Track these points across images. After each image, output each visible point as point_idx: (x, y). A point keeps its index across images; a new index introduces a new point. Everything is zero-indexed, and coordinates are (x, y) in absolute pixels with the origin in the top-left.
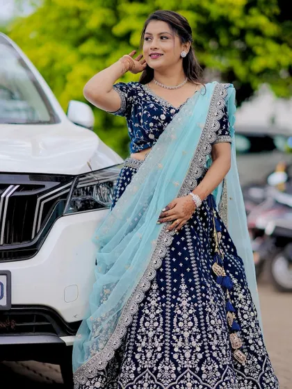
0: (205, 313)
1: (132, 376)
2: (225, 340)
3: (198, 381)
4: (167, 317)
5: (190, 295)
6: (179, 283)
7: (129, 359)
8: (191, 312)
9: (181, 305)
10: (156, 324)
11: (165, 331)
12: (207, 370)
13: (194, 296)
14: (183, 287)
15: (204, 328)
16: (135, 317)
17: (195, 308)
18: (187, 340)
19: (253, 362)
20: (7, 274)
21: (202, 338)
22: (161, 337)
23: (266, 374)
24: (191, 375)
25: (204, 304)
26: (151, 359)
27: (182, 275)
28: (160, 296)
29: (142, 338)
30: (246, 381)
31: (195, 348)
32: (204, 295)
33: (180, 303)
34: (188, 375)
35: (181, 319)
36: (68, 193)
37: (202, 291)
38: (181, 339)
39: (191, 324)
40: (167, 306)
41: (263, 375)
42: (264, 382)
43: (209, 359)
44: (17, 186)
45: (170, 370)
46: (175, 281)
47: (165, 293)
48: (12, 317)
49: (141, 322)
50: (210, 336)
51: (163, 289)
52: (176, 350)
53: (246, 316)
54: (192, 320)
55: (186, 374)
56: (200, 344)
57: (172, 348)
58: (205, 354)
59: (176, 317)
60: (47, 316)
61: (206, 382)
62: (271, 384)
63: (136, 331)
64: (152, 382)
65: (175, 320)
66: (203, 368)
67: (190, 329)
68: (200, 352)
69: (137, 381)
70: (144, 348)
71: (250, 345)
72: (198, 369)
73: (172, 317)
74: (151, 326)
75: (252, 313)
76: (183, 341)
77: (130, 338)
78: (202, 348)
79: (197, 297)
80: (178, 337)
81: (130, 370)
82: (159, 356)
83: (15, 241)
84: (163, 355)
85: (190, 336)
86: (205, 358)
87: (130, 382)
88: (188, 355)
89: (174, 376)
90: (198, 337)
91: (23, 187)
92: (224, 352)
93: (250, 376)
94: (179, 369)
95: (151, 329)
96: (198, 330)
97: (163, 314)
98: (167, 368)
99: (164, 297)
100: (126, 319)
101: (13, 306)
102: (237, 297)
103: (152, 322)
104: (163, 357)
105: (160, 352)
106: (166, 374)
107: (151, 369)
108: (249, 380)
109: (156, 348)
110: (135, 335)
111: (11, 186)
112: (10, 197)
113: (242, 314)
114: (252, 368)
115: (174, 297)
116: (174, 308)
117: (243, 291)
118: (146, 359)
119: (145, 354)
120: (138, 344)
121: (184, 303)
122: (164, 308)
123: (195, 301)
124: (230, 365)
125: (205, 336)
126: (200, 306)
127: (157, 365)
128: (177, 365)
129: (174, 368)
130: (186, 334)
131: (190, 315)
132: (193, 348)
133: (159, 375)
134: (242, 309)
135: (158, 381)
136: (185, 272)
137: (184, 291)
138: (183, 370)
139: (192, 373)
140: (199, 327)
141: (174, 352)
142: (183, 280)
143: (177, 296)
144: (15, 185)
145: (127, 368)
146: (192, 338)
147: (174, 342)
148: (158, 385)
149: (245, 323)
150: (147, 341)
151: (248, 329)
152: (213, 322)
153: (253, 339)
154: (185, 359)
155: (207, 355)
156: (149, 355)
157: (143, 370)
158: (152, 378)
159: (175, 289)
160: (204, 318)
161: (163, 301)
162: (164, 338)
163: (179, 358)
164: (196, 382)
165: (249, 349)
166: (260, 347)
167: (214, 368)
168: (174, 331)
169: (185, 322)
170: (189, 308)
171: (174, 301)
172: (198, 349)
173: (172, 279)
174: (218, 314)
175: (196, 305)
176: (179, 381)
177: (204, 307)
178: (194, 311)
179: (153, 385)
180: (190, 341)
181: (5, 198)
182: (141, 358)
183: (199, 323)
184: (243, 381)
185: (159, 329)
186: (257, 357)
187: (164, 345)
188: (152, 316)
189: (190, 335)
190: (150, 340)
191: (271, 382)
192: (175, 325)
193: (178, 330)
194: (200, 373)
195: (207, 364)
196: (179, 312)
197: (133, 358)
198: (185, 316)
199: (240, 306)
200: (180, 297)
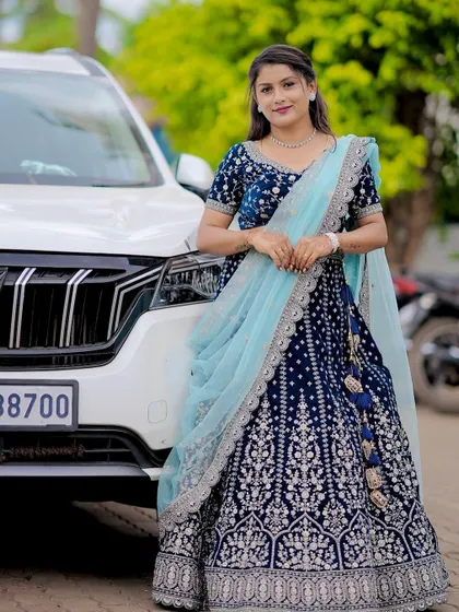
0: (330, 441)
1: (233, 521)
2: (357, 477)
3: (318, 529)
4: (280, 445)
5: (311, 417)
6: (297, 401)
7: (230, 499)
8: (311, 439)
9: (298, 430)
10: (266, 454)
11: (277, 463)
12: (330, 515)
13: (316, 419)
14: (303, 406)
15: (328, 460)
16: (239, 444)
17: (317, 433)
18: (305, 476)
19: (397, 507)
20: (73, 384)
21: (325, 473)
22: (272, 471)
23: (414, 524)
24: (309, 521)
25: (329, 428)
26: (257, 499)
27: (302, 390)
28: (272, 417)
29: (248, 472)
30: (386, 532)
31: (315, 486)
32: (329, 417)
33: (297, 426)
34: (305, 521)
35: (298, 448)
36: (156, 281)
37: (328, 412)
38: (297, 473)
39: (311, 454)
40: (281, 431)
41: (410, 525)
42: (411, 534)
43: (333, 500)
44: (89, 271)
45: (281, 513)
46: (292, 397)
47: (278, 413)
48: (80, 441)
49: (247, 451)
50: (336, 471)
51: (276, 408)
52: (290, 488)
53: (389, 447)
54: (313, 450)
55: (302, 520)
56: (322, 481)
57: (285, 486)
58: (329, 494)
59: (291, 445)
60: (126, 441)
61: (328, 531)
62: (420, 537)
63: (240, 462)
64: (257, 529)
65: (290, 449)
66: (325, 513)
67: (310, 462)
68: (322, 492)
69: (239, 528)
70: (249, 485)
71: (393, 484)
72: (318, 513)
73: (287, 445)
74: (260, 456)
75: (398, 442)
76: (300, 476)
77: (232, 471)
78: (325, 486)
79: (320, 419)
80: (293, 471)
81: (230, 513)
82: (268, 495)
83: (87, 342)
84: (273, 494)
85: (309, 471)
86: (327, 499)
87: (229, 528)
88: (305, 495)
89: (286, 522)
90: (320, 471)
91: (96, 273)
92: (354, 492)
93: (392, 525)
94: (293, 513)
95: (259, 460)
96: (320, 463)
97: (276, 441)
98: (277, 511)
99: (277, 418)
100: (228, 447)
101: (81, 426)
102: (378, 420)
103: (260, 451)
104: (273, 497)
105: (269, 490)
106: (276, 519)
107: (257, 513)
108: (390, 531)
109: (264, 485)
110: (239, 467)
111: (81, 271)
112: (79, 286)
113: (385, 444)
114: (395, 515)
115: (290, 419)
116: (290, 434)
117: (387, 412)
118: (251, 500)
119: (250, 492)
120: (242, 480)
121: (303, 427)
122: (276, 433)
123: (317, 424)
124: (362, 510)
125: (329, 470)
126: (323, 431)
127: (265, 507)
128: (290, 508)
129: (286, 512)
130: (305, 468)
131: (311, 443)
132: (313, 486)
133: (267, 520)
134: (384, 437)
135: (266, 528)
136: (305, 387)
137: (303, 411)
138: (299, 514)
139: (310, 518)
140: (322, 459)
141: (288, 491)
142: (302, 396)
143: (295, 418)
144: (87, 269)
145: (227, 510)
146: (312, 473)
147: (288, 477)
148: (264, 533)
149: (388, 455)
150: (253, 476)
151: (391, 463)
152: (340, 453)
153: (399, 477)
154: (301, 500)
155: (331, 496)
156: (255, 494)
157: (247, 513)
158: (258, 524)
159: (291, 409)
160: (329, 447)
161: (276, 424)
162: (275, 472)
163: (294, 498)
164: (315, 530)
165: (392, 490)
166: (407, 487)
167: (339, 513)
168: (288, 463)
169: (304, 452)
170: (309, 434)
171: (290, 425)
172: (320, 488)
173: (289, 396)
174: (348, 442)
175: (318, 429)
176: (292, 528)
177: (329, 433)
178: (316, 437)
179: (258, 533)
180: (309, 477)
181: (72, 286)
182: (245, 498)
183: (322, 453)
184: (382, 532)
185: (270, 461)
186: (402, 500)
187: (275, 482)
188: (261, 443)
189: (310, 469)
190: (257, 475)
191: (421, 534)
192: (290, 456)
193: (294, 462)
194: (321, 519)
195: (330, 507)
196: (296, 439)
197: (235, 497)
198: (304, 444)
199: (382, 432)
200: (298, 419)
